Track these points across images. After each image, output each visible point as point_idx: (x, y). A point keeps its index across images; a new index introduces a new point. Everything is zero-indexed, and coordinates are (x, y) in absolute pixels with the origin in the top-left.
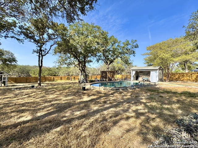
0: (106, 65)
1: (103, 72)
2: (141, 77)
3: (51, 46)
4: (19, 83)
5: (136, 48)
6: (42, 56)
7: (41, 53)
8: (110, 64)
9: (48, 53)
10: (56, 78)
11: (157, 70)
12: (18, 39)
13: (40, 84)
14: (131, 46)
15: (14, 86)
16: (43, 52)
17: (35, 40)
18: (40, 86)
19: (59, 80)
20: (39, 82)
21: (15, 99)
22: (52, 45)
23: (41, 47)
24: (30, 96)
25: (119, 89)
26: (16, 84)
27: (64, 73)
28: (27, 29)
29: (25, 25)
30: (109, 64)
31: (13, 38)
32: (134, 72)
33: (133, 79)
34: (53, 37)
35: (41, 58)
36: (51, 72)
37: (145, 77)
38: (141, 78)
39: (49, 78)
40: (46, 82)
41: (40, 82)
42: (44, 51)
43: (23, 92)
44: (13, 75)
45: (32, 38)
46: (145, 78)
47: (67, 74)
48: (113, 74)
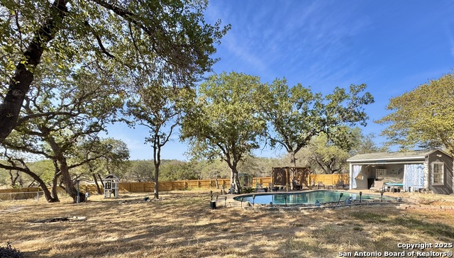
0: (289, 152)
1: (277, 171)
2: (380, 180)
3: (172, 128)
4: (134, 192)
5: (366, 103)
6: (159, 146)
7: (157, 142)
8: (298, 149)
9: (167, 140)
10: (191, 183)
11: (423, 160)
12: (128, 122)
13: (157, 195)
14: (350, 101)
15: (125, 197)
16: (160, 140)
17: (150, 121)
18: (158, 197)
19: (195, 188)
20: (155, 192)
21: (116, 216)
22: (174, 126)
23: (156, 131)
24: (133, 214)
25: (277, 210)
26: (129, 195)
27: (209, 172)
28: (136, 106)
29: (134, 100)
30: (296, 151)
31: (122, 122)
32: (358, 169)
33: (355, 187)
34: (174, 112)
35: (157, 150)
36: (186, 171)
37: (391, 179)
38: (382, 182)
39: (179, 184)
40: (173, 192)
41: (157, 192)
42: (162, 137)
43: (129, 208)
44: (130, 178)
45: (145, 117)
46: (392, 182)
47: (215, 174)
48: (304, 174)
